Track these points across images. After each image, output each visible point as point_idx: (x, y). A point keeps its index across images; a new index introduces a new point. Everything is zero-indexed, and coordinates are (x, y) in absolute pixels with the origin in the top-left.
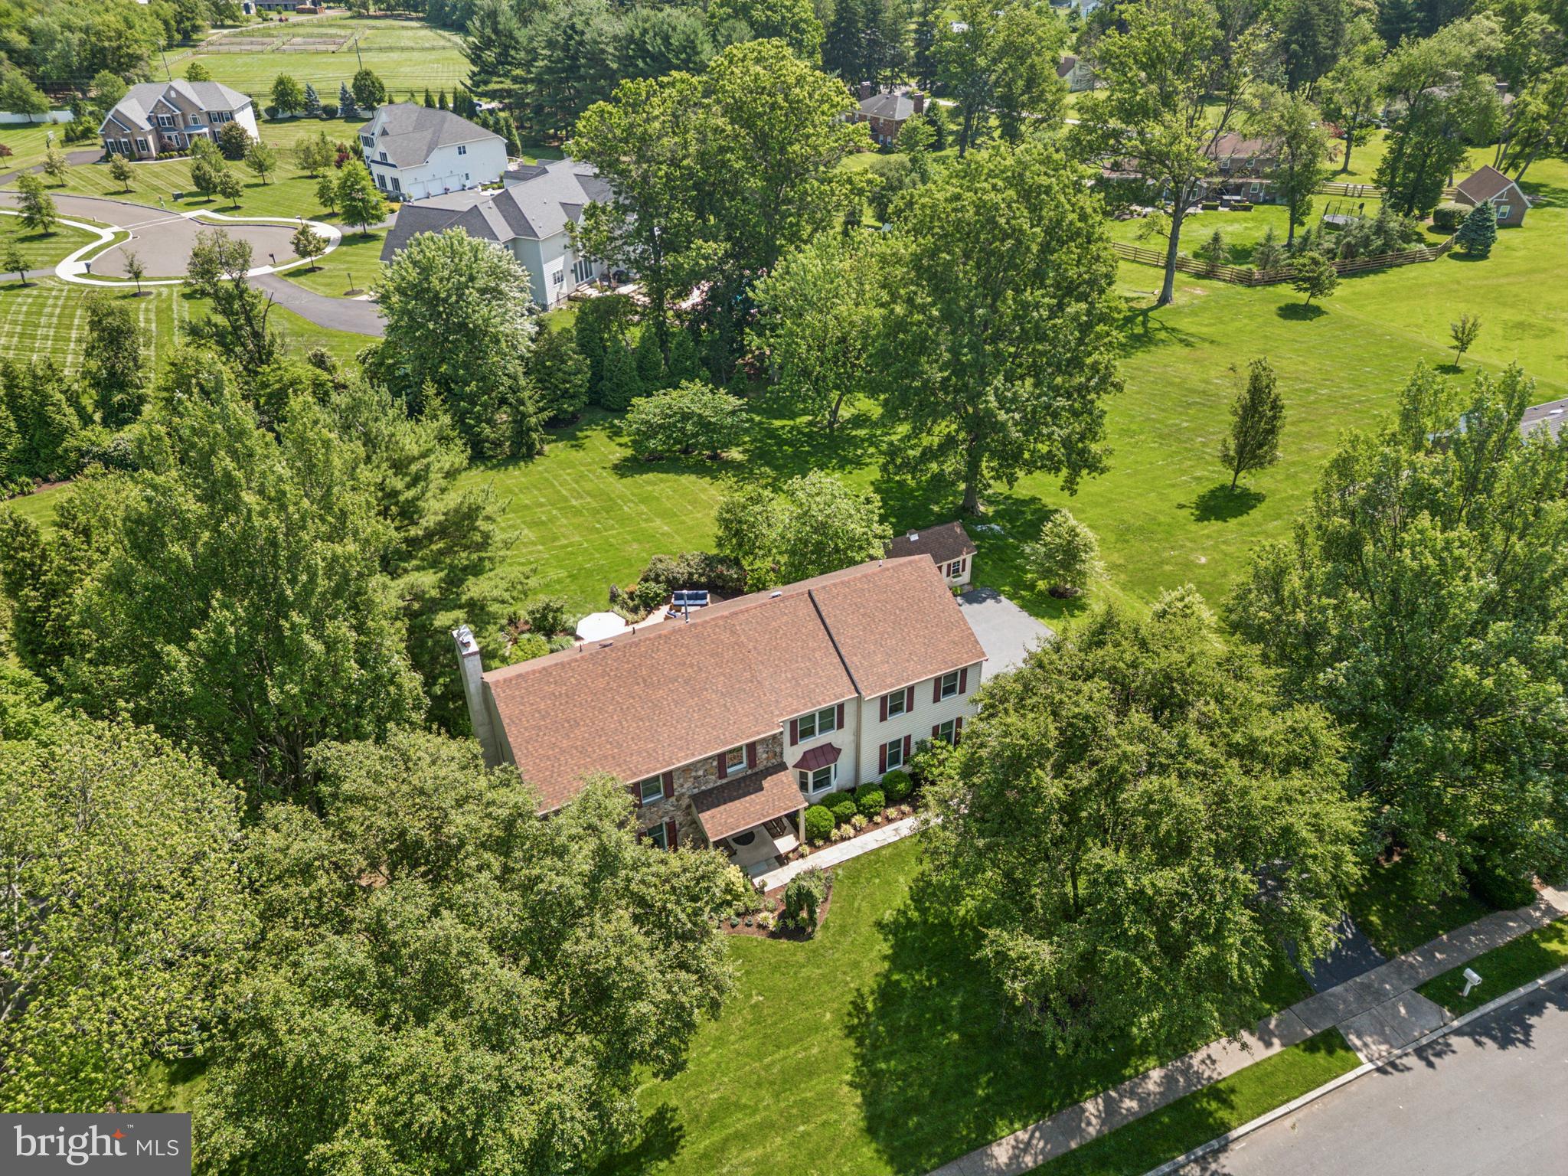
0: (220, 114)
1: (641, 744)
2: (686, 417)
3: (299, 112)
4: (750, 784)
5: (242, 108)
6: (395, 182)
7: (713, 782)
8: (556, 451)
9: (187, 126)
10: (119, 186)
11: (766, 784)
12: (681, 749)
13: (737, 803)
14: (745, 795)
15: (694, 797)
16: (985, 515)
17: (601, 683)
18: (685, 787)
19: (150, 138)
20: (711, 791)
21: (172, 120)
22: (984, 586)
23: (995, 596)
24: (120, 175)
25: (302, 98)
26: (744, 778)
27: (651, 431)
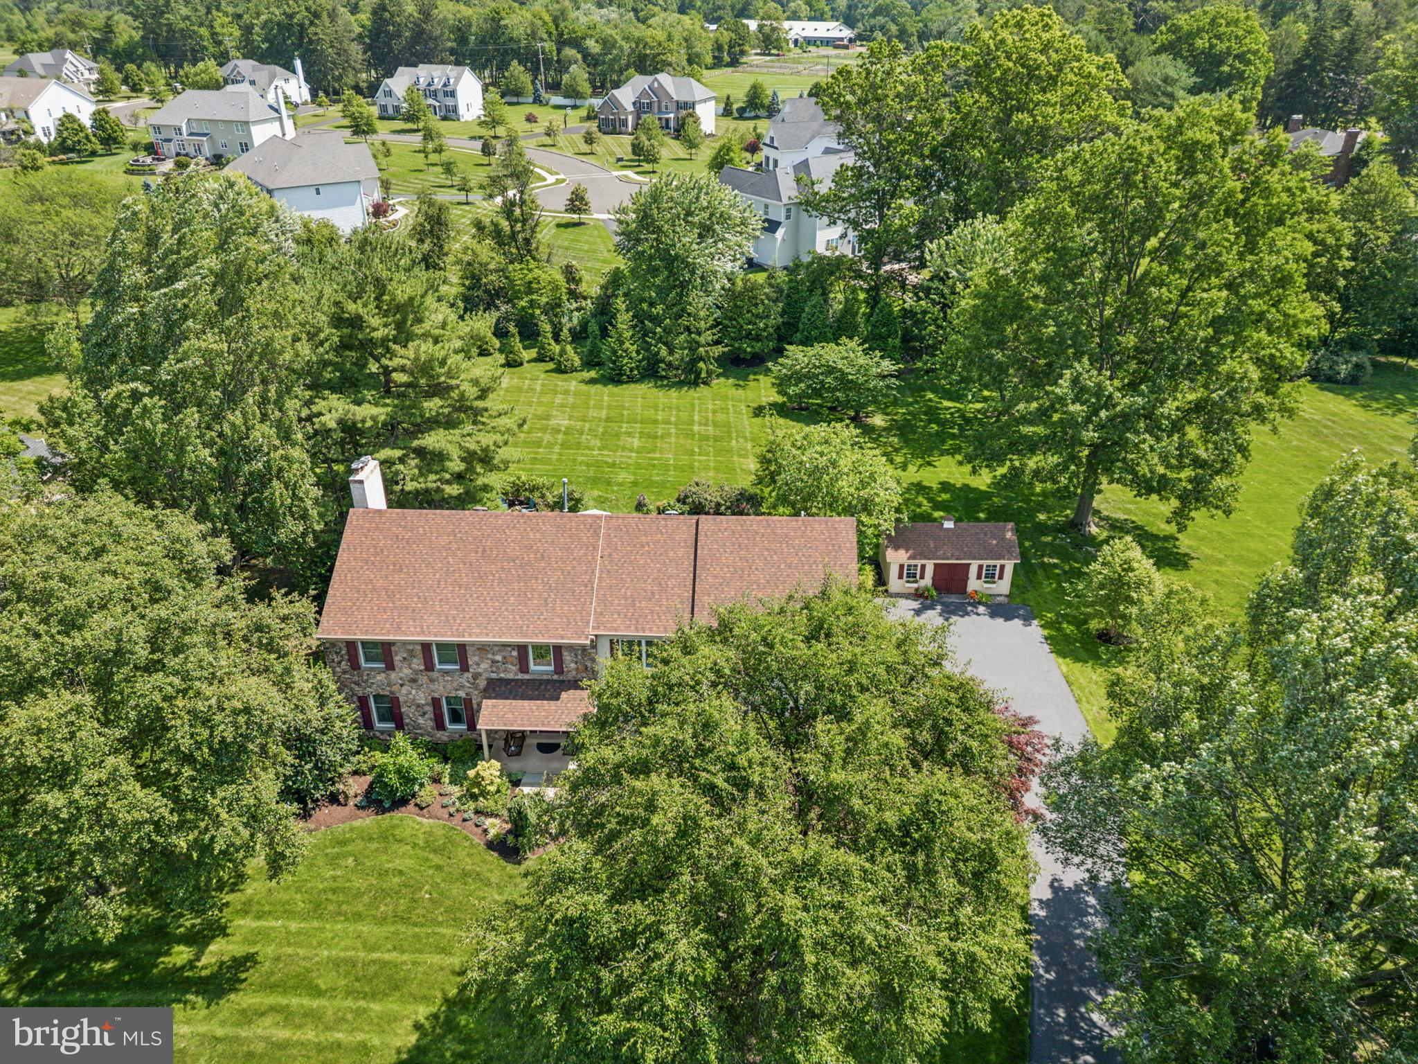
0: (686, 103)
1: (446, 608)
2: (831, 370)
3: (762, 112)
4: (548, 689)
5: (705, 101)
6: (776, 162)
7: (512, 672)
8: (723, 385)
9: (660, 111)
10: (586, 149)
11: (564, 695)
12: (478, 626)
13: (526, 703)
14: (538, 699)
15: (491, 682)
16: (1094, 538)
17: (444, 540)
18: (481, 666)
19: (630, 118)
20: (509, 681)
21: (650, 105)
22: (1025, 604)
23: (1027, 620)
24: (589, 139)
25: (767, 102)
26: (548, 681)
27: (797, 377)
